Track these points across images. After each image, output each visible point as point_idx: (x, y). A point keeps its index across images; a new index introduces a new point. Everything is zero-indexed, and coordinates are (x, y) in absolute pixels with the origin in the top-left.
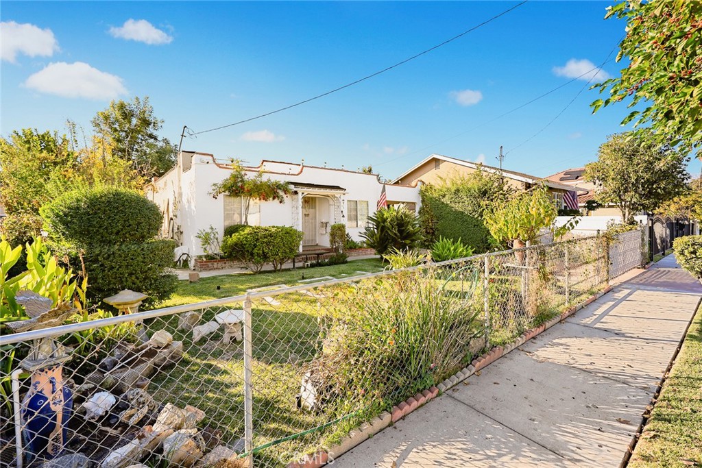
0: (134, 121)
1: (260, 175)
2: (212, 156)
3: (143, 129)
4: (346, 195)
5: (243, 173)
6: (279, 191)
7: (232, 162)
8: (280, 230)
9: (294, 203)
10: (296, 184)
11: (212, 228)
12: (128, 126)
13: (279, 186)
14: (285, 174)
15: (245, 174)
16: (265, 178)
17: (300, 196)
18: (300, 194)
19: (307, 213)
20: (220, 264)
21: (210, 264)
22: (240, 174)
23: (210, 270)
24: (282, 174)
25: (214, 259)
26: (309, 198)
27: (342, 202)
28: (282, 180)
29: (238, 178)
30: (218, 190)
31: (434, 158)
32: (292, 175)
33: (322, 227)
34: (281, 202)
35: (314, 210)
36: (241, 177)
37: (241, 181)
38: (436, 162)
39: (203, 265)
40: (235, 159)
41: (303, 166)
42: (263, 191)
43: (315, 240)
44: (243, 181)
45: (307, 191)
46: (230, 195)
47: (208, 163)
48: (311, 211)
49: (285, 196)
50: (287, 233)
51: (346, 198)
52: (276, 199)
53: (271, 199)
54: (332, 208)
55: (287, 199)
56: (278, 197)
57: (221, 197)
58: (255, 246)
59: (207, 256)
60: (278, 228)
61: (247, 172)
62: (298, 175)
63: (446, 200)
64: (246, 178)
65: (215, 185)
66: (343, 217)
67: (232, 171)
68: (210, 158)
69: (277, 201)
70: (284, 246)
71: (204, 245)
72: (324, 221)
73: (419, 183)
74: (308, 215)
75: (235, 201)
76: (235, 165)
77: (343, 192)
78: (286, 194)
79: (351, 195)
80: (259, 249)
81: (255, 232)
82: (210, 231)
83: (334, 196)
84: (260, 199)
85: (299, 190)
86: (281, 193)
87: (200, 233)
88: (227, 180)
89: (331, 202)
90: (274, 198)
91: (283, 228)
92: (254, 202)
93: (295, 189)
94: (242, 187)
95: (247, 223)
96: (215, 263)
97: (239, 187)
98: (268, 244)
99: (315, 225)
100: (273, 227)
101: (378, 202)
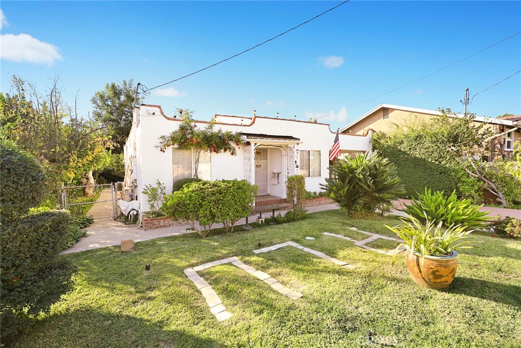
0: (123, 98)
1: (211, 127)
2: (159, 107)
3: (129, 104)
4: (300, 144)
5: (193, 124)
6: (230, 142)
7: (181, 113)
8: (231, 185)
9: (246, 154)
10: (248, 135)
11: (159, 183)
12: (117, 101)
13: (230, 137)
14: (237, 125)
15: (195, 126)
16: (216, 129)
17: (253, 147)
18: (253, 144)
19: (259, 164)
20: (167, 222)
21: (156, 222)
22: (190, 126)
23: (157, 228)
24: (234, 125)
25: (161, 215)
26: (260, 149)
27: (296, 152)
28: (234, 130)
29: (187, 129)
30: (166, 143)
31: (382, 108)
32: (244, 126)
33: (274, 177)
34: (232, 154)
35: (265, 161)
36: (191, 129)
37: (190, 133)
38: (385, 111)
39: (148, 223)
40: (184, 110)
41: (256, 117)
42: (213, 142)
43: (267, 190)
44: (192, 133)
45: (260, 141)
46: (179, 148)
47: (154, 114)
48: (262, 162)
49: (236, 147)
50: (239, 188)
51: (300, 147)
52: (228, 151)
53: (222, 150)
54: (285, 159)
55: (239, 151)
56: (230, 148)
57: (169, 150)
58: (201, 205)
59: (154, 213)
60: (228, 182)
61: (197, 124)
62: (250, 126)
63: (404, 147)
64: (196, 129)
65: (163, 137)
66: (297, 167)
67: (181, 123)
68: (158, 109)
69: (228, 153)
70: (236, 204)
71: (150, 201)
72: (275, 171)
73: (370, 132)
74: (260, 166)
75: (185, 153)
76: (184, 117)
77: (297, 141)
78: (237, 145)
79: (305, 145)
80: (206, 210)
81: (202, 189)
82: (156, 186)
83: (287, 146)
84: (211, 152)
85: (252, 141)
86: (233, 144)
87: (146, 188)
88: (176, 132)
89: (284, 153)
90: (225, 150)
91: (235, 182)
92: (205, 155)
93: (248, 140)
94: (191, 139)
95: (197, 177)
96: (162, 221)
97: (188, 139)
98: (217, 202)
99: (267, 176)
100: (224, 181)
101: (330, 152)
